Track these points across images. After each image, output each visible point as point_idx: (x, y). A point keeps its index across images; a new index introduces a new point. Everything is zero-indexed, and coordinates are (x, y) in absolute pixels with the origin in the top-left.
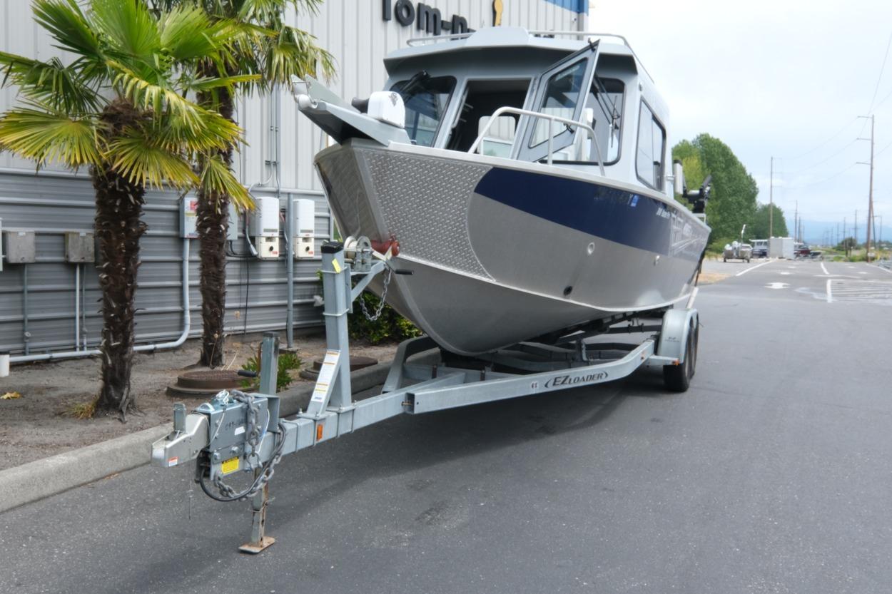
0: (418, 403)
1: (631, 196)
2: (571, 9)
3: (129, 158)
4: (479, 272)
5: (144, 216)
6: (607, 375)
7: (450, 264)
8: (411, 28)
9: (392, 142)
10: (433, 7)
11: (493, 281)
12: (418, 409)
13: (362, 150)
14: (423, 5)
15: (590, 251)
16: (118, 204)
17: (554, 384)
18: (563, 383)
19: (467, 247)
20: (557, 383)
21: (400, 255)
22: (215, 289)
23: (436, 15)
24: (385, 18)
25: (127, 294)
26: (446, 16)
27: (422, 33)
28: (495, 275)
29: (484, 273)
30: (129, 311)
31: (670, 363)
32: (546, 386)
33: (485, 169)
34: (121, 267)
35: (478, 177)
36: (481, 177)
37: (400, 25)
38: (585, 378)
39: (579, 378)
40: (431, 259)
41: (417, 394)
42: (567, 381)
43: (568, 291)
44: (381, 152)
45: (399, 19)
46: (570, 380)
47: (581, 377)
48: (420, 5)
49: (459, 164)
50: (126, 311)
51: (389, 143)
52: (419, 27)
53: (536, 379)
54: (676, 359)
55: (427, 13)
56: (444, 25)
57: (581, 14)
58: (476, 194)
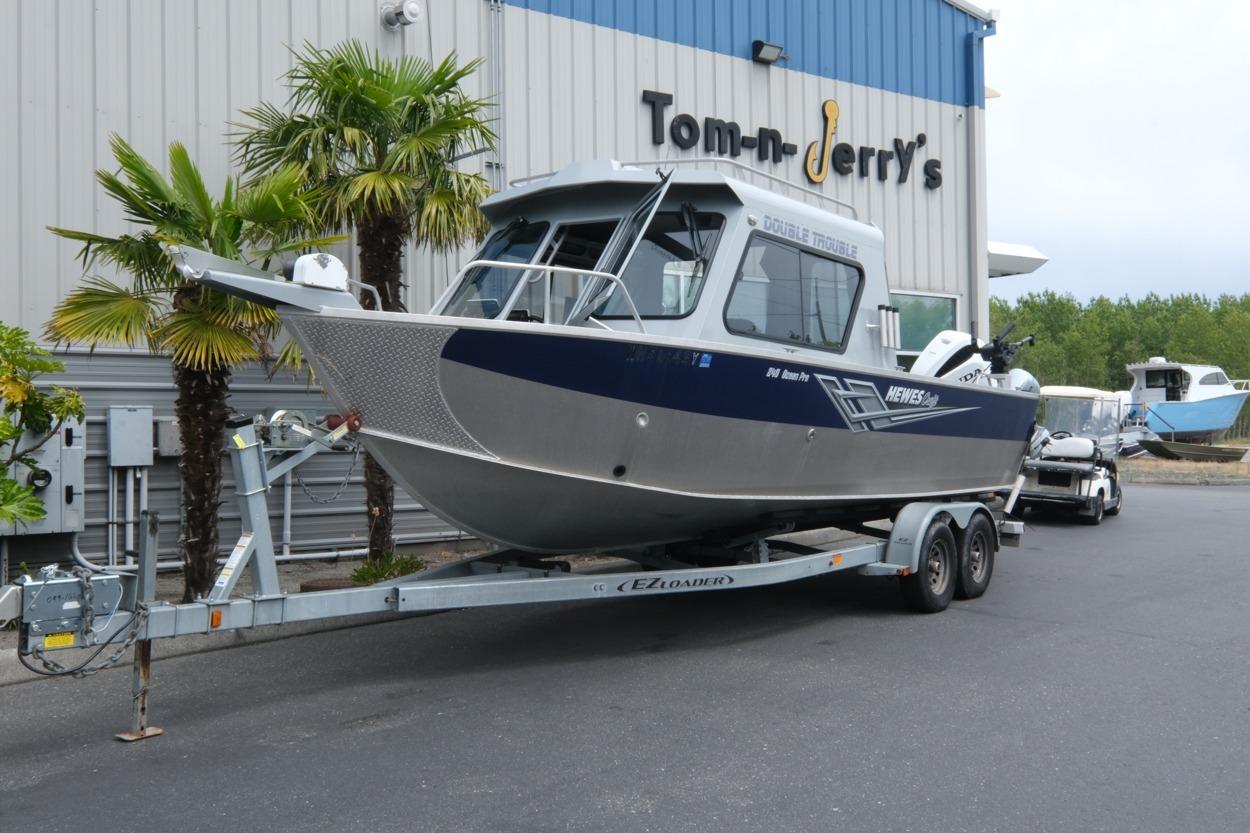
0: (404, 600)
1: (696, 356)
2: (954, 103)
3: (180, 336)
4: (474, 449)
5: (230, 398)
6: (731, 580)
7: (433, 440)
8: (696, 149)
9: (325, 307)
10: (727, 120)
11: (497, 460)
12: (403, 607)
13: (290, 317)
14: (712, 120)
15: (642, 423)
16: (193, 385)
17: (634, 587)
18: (650, 586)
19: (449, 420)
20: (638, 586)
21: (363, 430)
22: (378, 483)
23: (733, 129)
24: (657, 140)
25: (208, 485)
26: (748, 130)
27: (714, 156)
28: (497, 451)
29: (481, 450)
30: (210, 504)
31: (895, 572)
32: (620, 588)
33: (448, 331)
34: (199, 454)
35: (442, 340)
36: (445, 341)
37: (679, 148)
38: (691, 582)
39: (679, 582)
40: (407, 434)
41: (400, 589)
42: (659, 584)
43: (619, 471)
44: (313, 319)
45: (677, 140)
46: (663, 583)
47: (683, 581)
48: (708, 121)
49: (413, 326)
50: (206, 504)
51: (321, 309)
52: (708, 149)
53: (601, 580)
54: (902, 567)
55: (719, 130)
56: (747, 143)
57: (971, 108)
58: (444, 360)
